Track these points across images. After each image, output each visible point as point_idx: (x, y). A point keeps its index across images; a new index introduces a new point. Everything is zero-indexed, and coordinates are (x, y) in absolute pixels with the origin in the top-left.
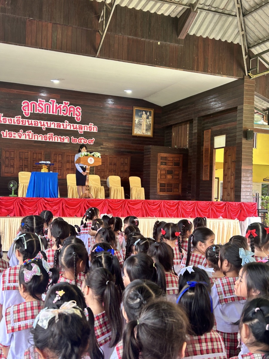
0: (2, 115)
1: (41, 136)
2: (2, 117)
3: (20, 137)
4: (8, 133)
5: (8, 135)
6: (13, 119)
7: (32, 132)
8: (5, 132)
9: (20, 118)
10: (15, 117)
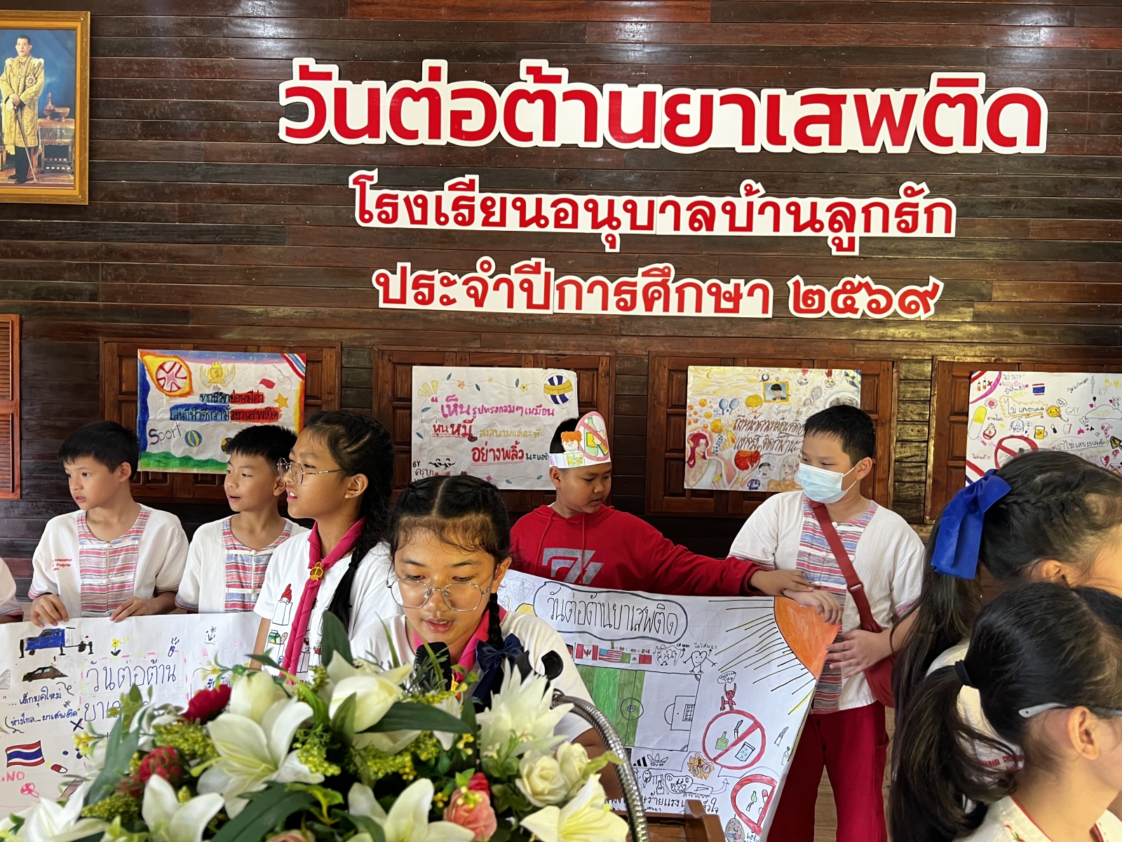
0: (371, 178)
1: (598, 289)
2: (372, 187)
3: (479, 303)
4: (410, 280)
5: (411, 293)
6: (431, 196)
7: (546, 266)
8: (394, 273)
9: (470, 186)
10: (447, 184)
